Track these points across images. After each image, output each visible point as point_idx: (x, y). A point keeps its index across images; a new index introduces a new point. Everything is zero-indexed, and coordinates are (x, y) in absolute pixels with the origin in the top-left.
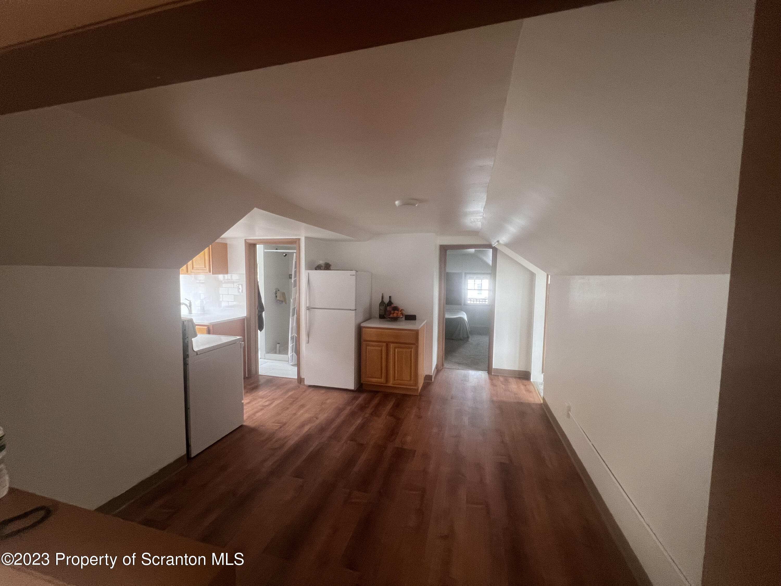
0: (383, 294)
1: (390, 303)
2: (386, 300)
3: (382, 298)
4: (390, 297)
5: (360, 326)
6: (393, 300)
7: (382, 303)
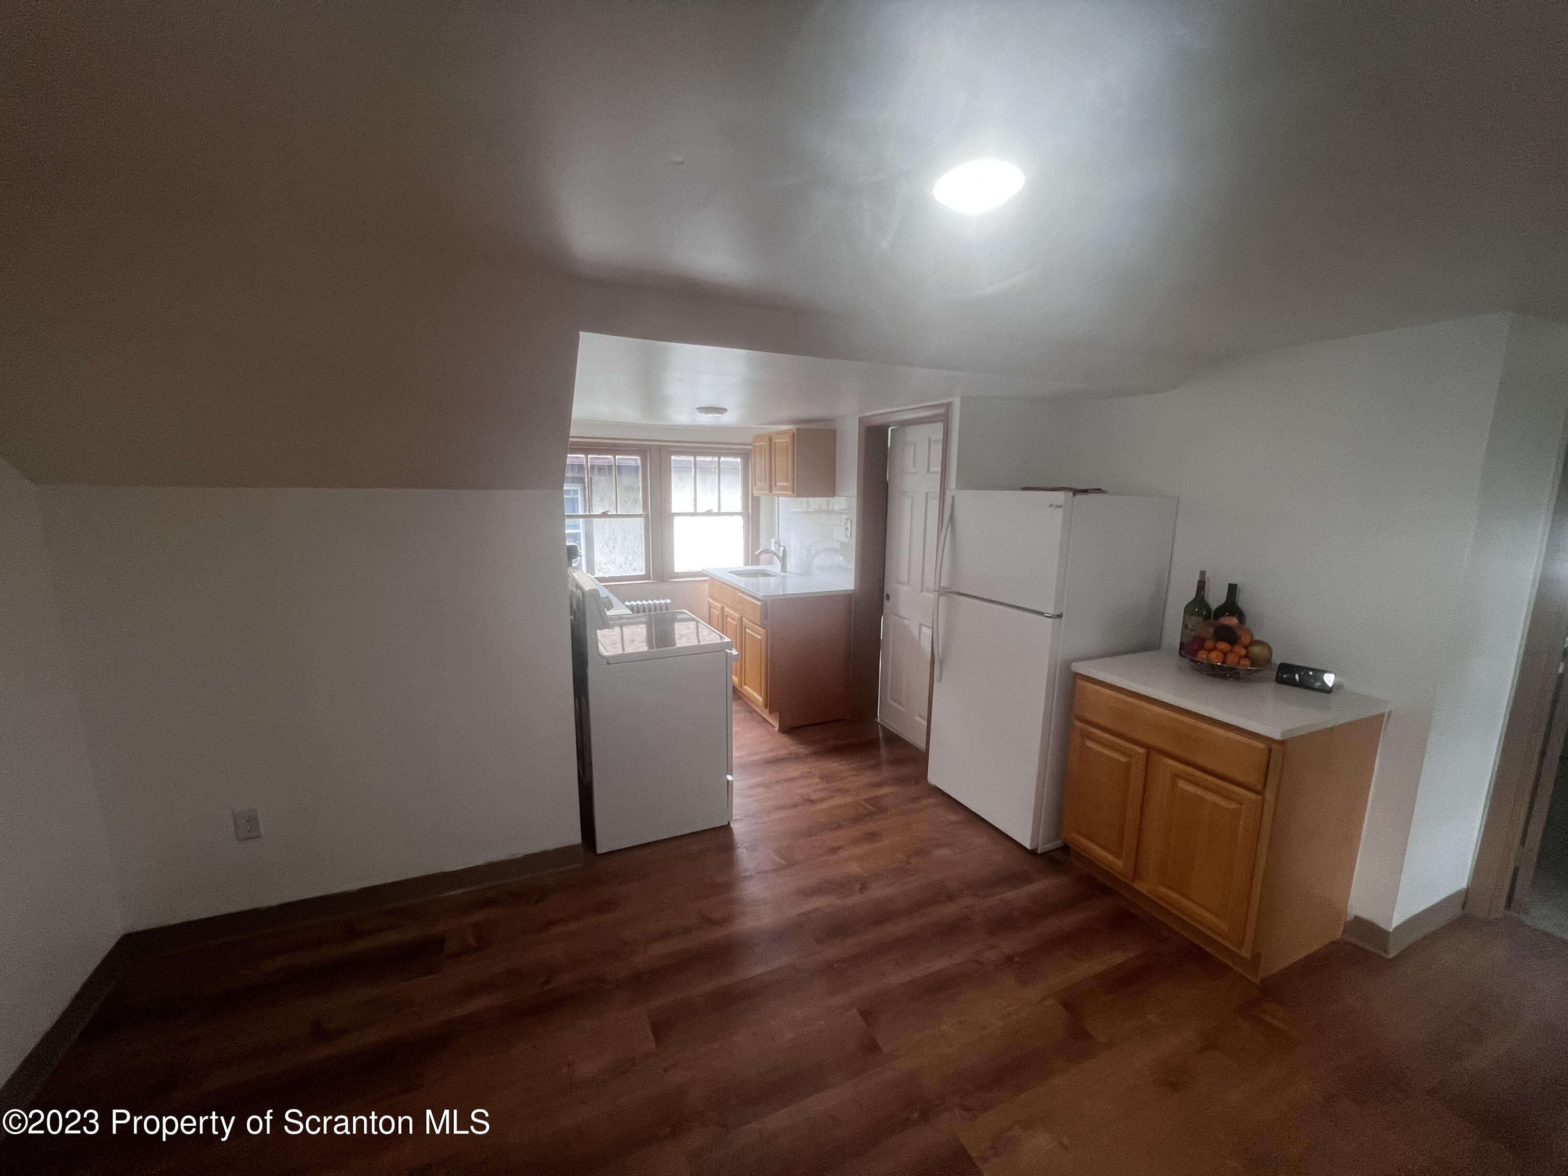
0: (1203, 574)
1: (1231, 606)
2: (1216, 597)
3: (1201, 585)
4: (1233, 589)
5: (1070, 668)
6: (1243, 601)
7: (1198, 605)
